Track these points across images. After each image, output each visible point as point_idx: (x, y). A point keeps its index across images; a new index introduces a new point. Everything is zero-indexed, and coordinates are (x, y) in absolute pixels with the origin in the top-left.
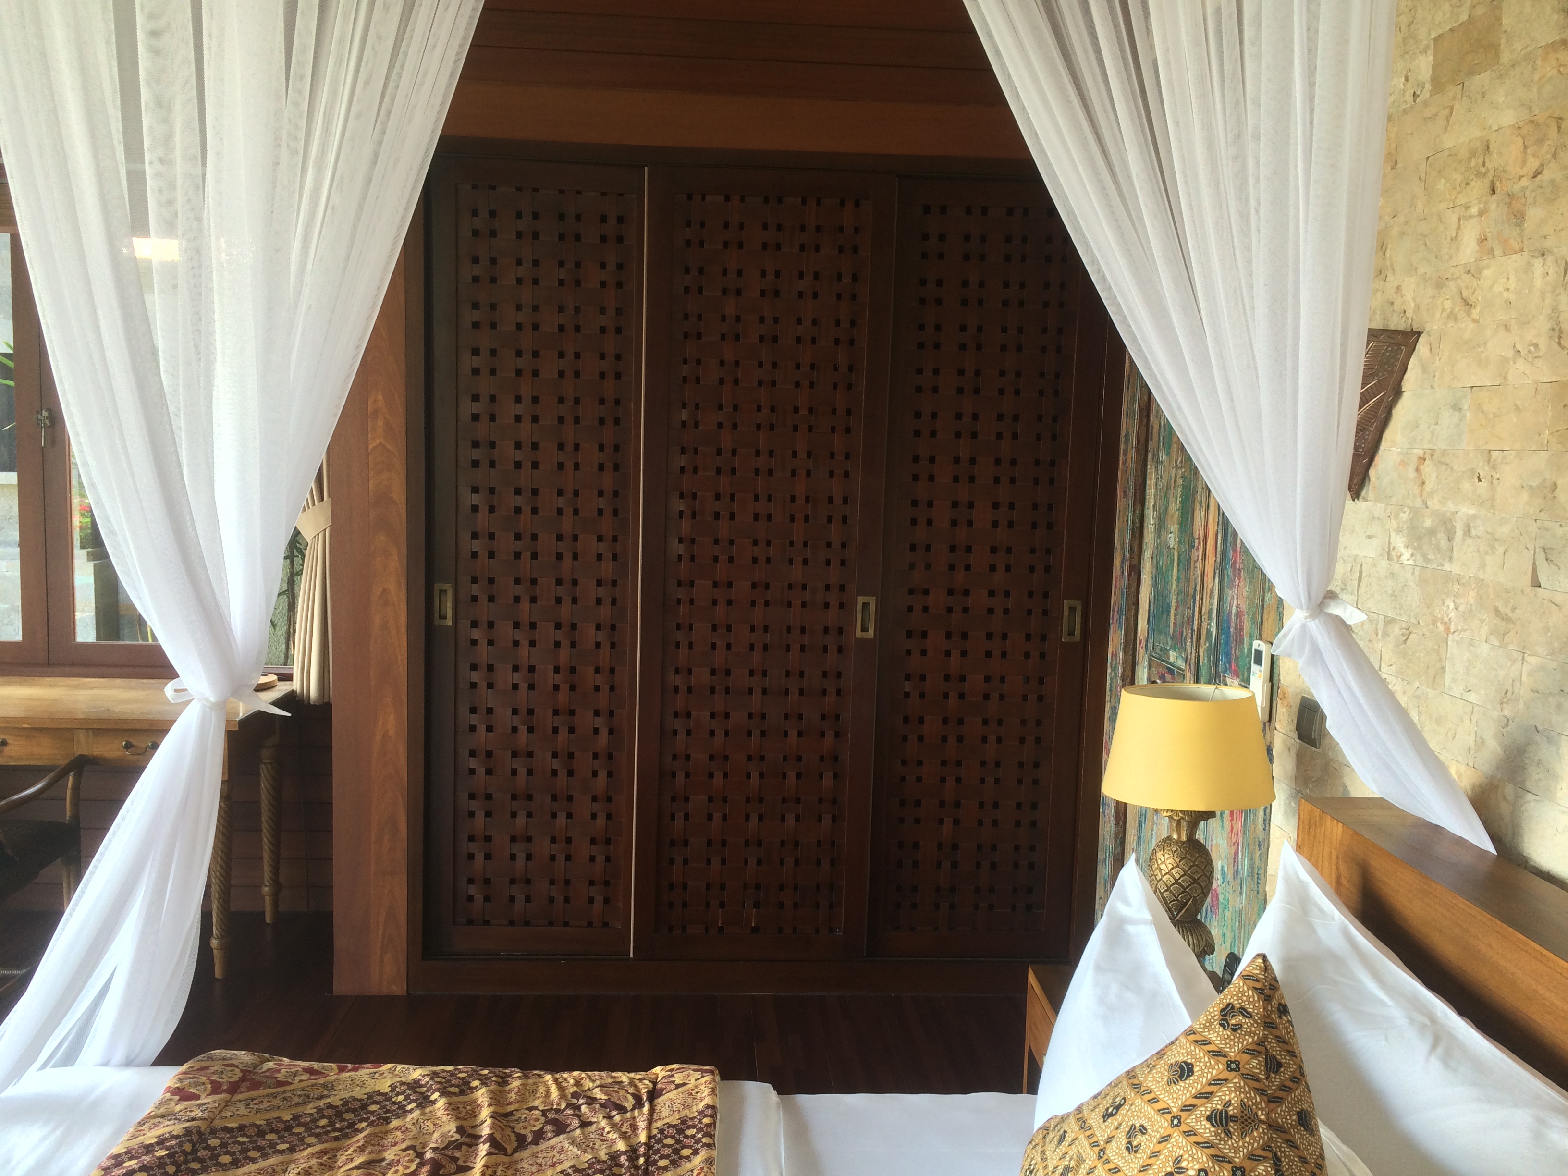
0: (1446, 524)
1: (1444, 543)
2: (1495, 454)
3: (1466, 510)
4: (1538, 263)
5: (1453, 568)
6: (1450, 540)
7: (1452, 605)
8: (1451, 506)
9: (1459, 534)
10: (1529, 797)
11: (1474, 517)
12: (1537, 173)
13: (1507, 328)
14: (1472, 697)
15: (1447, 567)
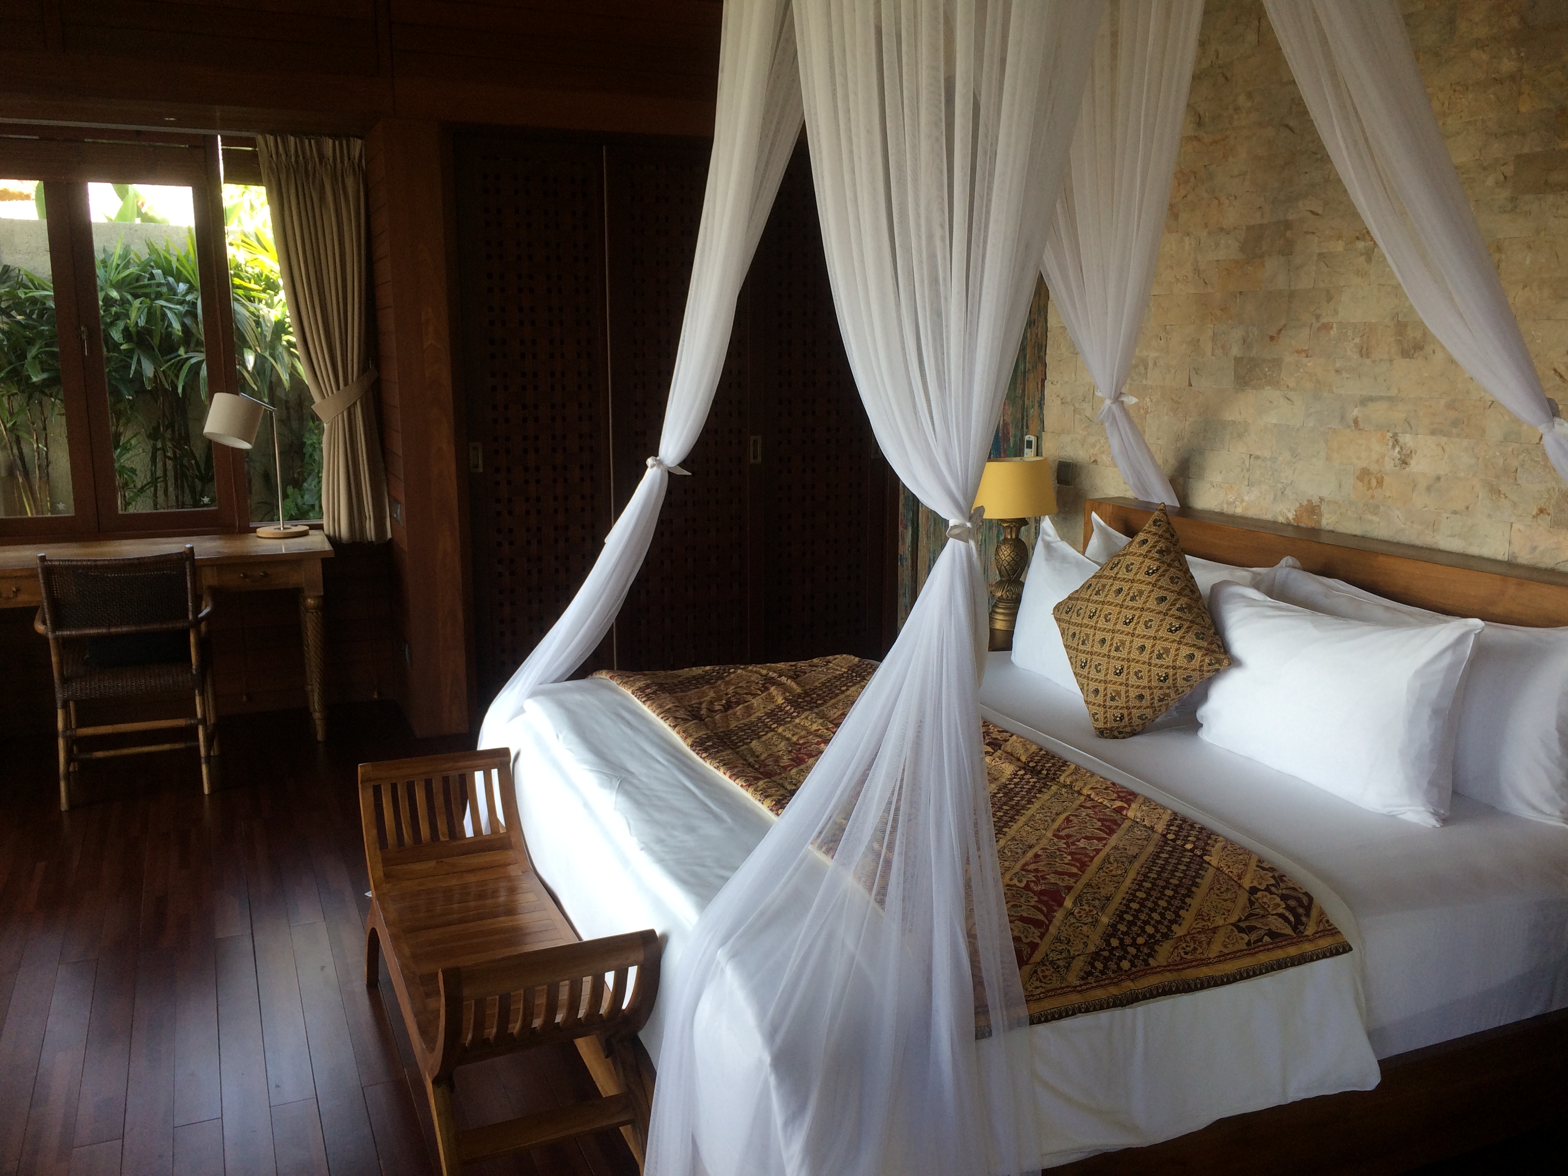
0: (1144, 362)
1: (1143, 371)
2: (1168, 327)
3: (1153, 354)
4: (1186, 239)
5: (1149, 383)
6: (1146, 369)
7: (1148, 400)
8: (1145, 353)
9: (1151, 365)
10: (1191, 480)
11: (1158, 357)
12: (1185, 196)
13: (1172, 268)
14: (1160, 442)
15: (1144, 382)
